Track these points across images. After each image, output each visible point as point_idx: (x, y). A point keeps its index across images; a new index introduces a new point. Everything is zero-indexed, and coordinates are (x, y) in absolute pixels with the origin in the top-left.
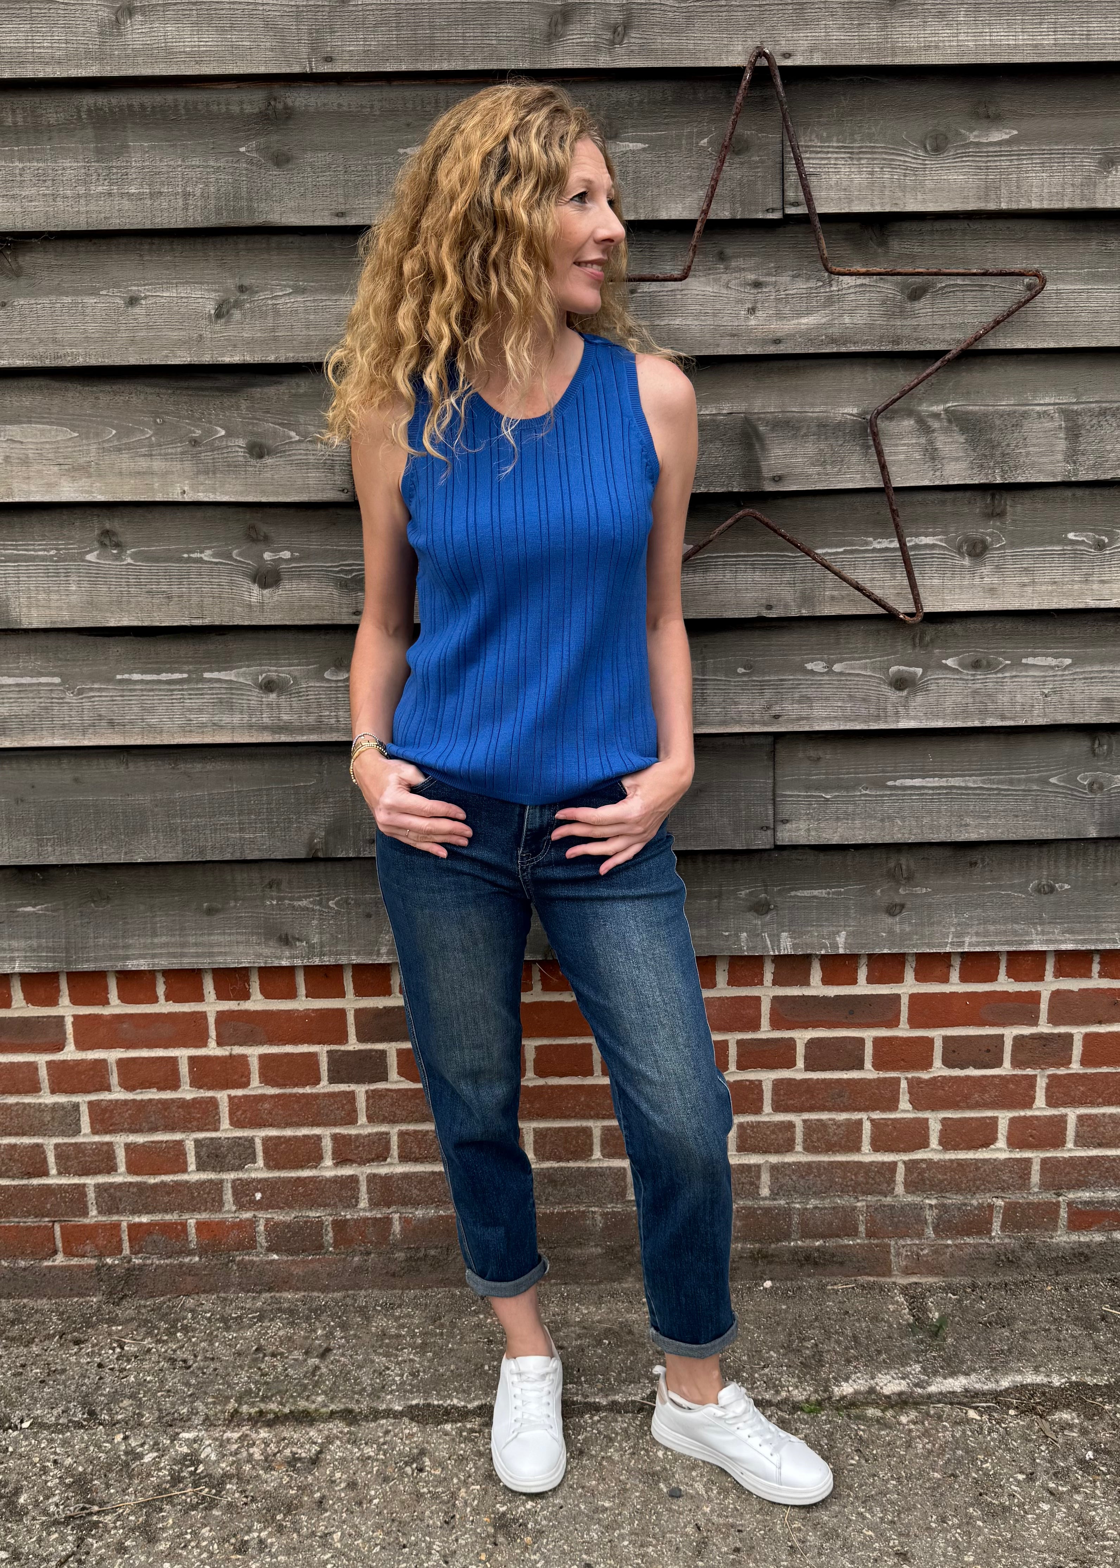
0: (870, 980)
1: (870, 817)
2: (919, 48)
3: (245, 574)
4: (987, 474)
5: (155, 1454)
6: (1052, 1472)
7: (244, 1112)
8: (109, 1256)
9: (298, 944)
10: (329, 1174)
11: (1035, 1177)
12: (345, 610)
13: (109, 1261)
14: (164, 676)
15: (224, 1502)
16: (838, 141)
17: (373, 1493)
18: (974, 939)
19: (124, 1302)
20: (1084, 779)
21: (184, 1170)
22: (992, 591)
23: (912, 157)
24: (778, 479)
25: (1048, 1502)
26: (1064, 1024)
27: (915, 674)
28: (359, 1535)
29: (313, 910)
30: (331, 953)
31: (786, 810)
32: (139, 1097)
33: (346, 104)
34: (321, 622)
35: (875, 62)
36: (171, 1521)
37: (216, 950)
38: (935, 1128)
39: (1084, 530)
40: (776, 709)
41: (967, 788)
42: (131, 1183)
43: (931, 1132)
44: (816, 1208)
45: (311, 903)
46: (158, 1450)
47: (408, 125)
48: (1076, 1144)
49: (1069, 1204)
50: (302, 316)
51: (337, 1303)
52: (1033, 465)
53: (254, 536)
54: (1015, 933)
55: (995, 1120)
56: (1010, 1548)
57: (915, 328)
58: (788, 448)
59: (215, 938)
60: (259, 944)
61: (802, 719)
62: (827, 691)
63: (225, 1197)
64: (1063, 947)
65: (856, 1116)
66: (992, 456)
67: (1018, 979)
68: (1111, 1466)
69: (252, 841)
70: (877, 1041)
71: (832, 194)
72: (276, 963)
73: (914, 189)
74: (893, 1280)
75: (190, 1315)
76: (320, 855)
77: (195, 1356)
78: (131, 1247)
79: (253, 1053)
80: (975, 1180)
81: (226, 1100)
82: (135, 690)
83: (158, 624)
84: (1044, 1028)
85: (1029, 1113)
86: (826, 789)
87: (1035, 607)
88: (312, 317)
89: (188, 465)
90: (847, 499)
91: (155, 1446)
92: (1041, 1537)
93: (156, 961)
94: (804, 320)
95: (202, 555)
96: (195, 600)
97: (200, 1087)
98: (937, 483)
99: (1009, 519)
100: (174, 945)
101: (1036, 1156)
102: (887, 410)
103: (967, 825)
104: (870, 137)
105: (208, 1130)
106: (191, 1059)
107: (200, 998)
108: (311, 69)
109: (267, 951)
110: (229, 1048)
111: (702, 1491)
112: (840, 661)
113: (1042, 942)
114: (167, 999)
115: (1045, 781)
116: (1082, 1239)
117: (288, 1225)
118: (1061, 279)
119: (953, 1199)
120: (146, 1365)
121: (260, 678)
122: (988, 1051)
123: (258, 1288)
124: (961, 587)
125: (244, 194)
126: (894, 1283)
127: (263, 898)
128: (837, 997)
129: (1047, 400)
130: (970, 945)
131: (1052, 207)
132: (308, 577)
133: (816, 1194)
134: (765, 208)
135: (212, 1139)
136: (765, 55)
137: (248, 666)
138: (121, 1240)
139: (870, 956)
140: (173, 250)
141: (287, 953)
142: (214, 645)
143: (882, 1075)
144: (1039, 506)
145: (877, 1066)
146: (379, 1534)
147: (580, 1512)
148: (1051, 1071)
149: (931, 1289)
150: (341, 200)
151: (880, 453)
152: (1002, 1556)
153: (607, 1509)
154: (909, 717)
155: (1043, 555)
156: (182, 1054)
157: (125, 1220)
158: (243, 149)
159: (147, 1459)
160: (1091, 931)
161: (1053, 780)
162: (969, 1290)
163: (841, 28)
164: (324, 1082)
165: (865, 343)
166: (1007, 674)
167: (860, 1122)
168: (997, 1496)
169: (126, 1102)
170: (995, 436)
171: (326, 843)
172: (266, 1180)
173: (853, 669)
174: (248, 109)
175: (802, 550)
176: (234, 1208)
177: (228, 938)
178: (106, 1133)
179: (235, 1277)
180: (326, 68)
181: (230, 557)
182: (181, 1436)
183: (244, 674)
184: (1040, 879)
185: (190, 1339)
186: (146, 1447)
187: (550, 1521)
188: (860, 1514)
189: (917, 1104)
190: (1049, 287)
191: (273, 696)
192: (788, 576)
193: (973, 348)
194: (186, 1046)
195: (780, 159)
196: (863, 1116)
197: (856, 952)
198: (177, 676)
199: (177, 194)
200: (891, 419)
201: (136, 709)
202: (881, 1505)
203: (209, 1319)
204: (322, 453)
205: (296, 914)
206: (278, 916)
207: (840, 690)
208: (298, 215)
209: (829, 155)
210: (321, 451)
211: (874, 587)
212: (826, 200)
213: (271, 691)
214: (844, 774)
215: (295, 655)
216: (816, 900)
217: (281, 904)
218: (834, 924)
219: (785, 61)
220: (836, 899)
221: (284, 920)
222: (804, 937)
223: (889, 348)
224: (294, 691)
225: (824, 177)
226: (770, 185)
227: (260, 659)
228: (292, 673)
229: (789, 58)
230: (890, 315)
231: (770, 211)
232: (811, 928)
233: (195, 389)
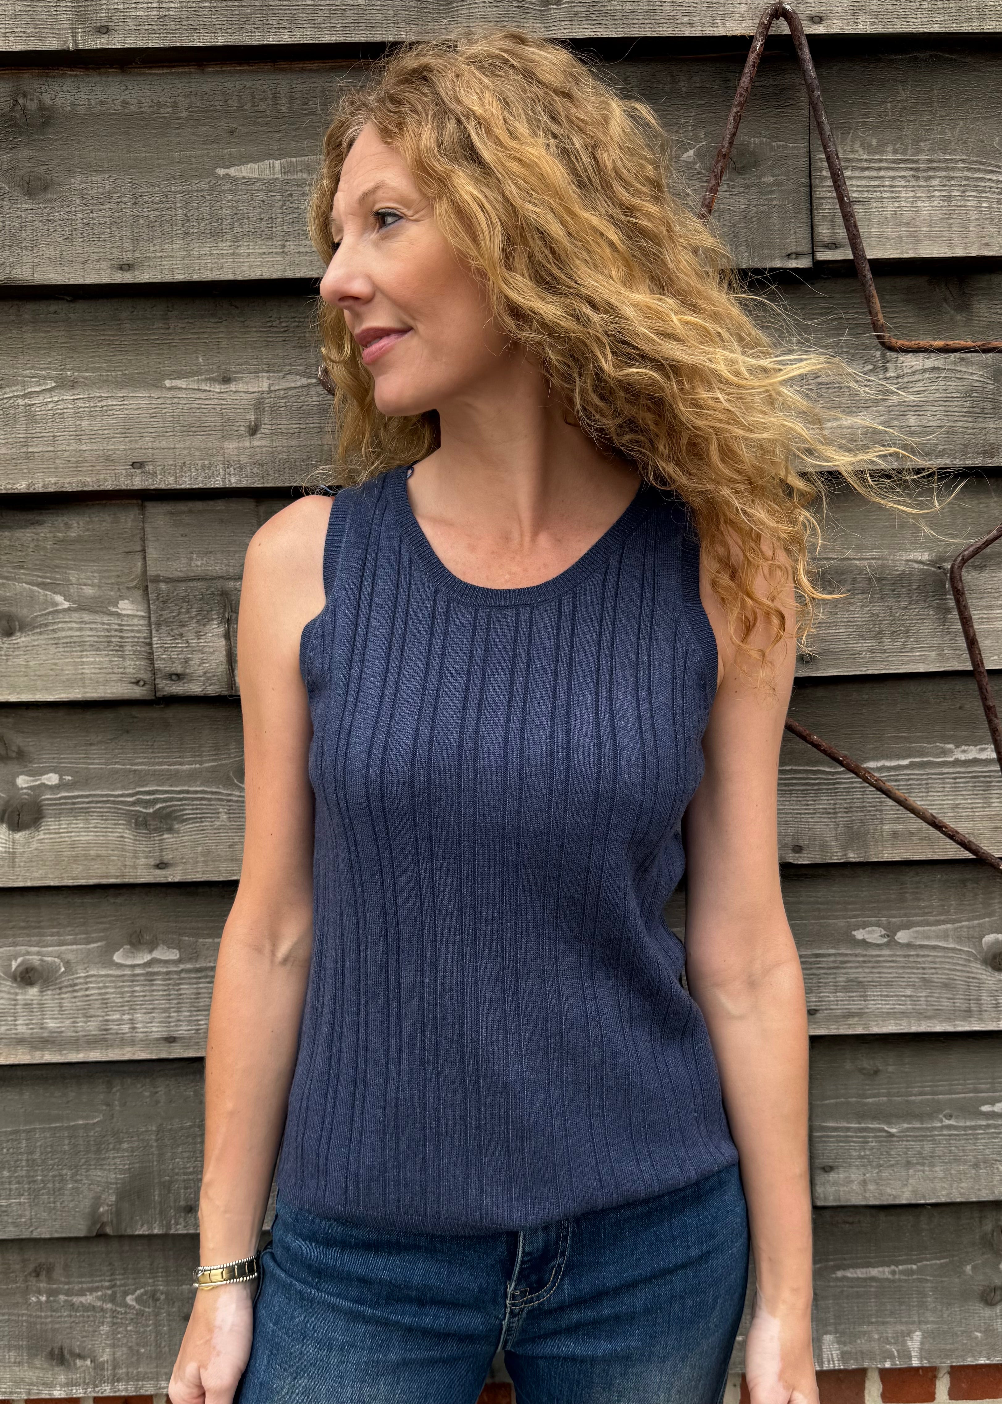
1: (957, 1160)
9: (79, 1363)
12: (143, 861)
16: (895, 152)
24: (809, 658)
29: (102, 1310)
30: (129, 1378)
31: (827, 1151)
33: (134, 101)
45: (99, 1298)
47: (232, 132)
50: (70, 421)
53: (2, 751)
60: (19, 1364)
61: (850, 1015)
62: (889, 973)
69: (5, 1211)
71: (888, 231)
72: (44, 1395)
76: (109, 1231)
86: (889, 1117)
88: (85, 423)
90: (913, 687)
102: (977, 556)
104: (944, 146)
108: (76, 43)
109: (30, 1375)
112: (907, 926)
121: (14, 965)
127: (26, 1292)
132: (86, 811)
134: (784, 253)
136: (785, 16)
139: (955, 1368)
141: (62, 1378)
150: (128, 246)
151: (966, 621)
165: (943, 453)
171: (118, 1213)
173: (928, 938)
175: (842, 764)
180: (100, 43)
191: (33, 992)
192: (824, 802)
195: (805, 180)
197: (936, 1362)
200: (981, 568)
204: (106, 627)
205: (76, 1316)
206: (49, 1320)
207: (909, 971)
208: (59, 269)
209: (882, 173)
210: (104, 624)
211: (958, 818)
212: (882, 240)
213: (31, 983)
214: (915, 1095)
215: (69, 929)
216: (874, 1284)
217: (54, 1301)
218: (904, 1320)
219: (816, 27)
220: (906, 1280)
221: (57, 1326)
222: (859, 1341)
223: (978, 462)
224: (66, 983)
225: (874, 205)
226: (791, 218)
227: (14, 936)
228: (63, 956)
229: (819, 23)
230: (977, 413)
231: (794, 256)
232: (870, 1328)
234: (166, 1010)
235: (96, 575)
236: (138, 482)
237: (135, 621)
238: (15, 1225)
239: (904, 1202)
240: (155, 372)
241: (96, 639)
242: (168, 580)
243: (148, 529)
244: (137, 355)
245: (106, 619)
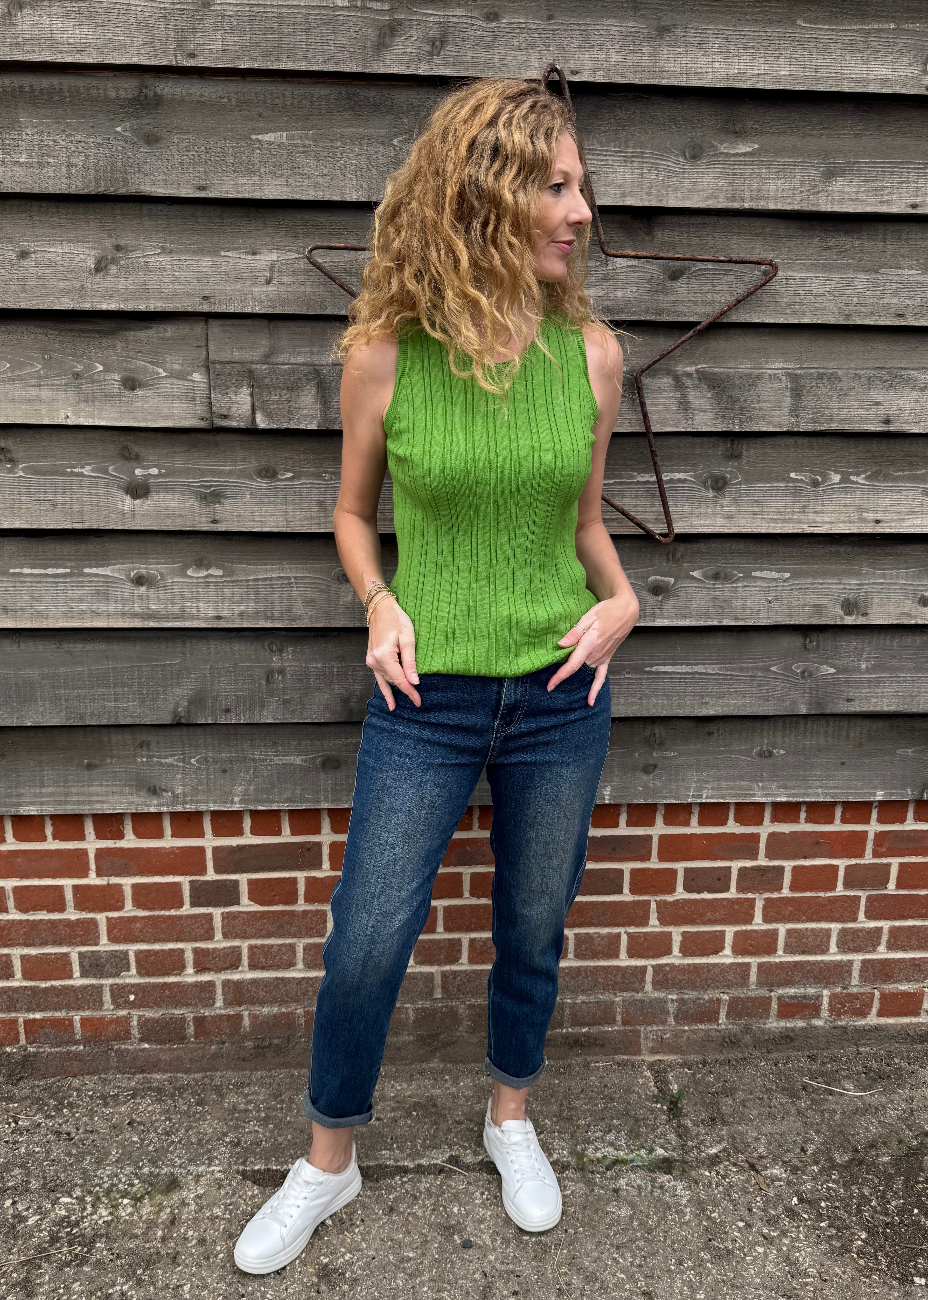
0: (629, 824)
1: (631, 695)
2: (682, 73)
3: (119, 487)
4: (728, 424)
5: (38, 1217)
6: (765, 1219)
7: (120, 930)
8: (8, 1045)
9: (164, 794)
10: (191, 980)
11: (753, 977)
12: (204, 518)
13: (8, 1049)
14: (50, 571)
15: (94, 1259)
16: (615, 146)
17: (219, 1248)
18: (710, 793)
19: (21, 1083)
20: (798, 668)
21: (70, 977)
22: (730, 518)
23: (675, 162)
25: (763, 1246)
26: (778, 859)
27: (669, 582)
28: (206, 1286)
29: (177, 766)
30: (192, 802)
32: (32, 918)
33: (207, 95)
34: (184, 529)
35: (646, 82)
36: (47, 1278)
37: (94, 799)
38: (677, 940)
39: (803, 471)
41: (707, 674)
42: (26, 987)
43: (674, 943)
44: (583, 1002)
45: (175, 760)
46: (41, 1214)
47: (260, 115)
48: (785, 952)
49: (779, 998)
50: (168, 271)
51: (197, 1082)
52: (764, 417)
53: (128, 455)
54: (742, 788)
55: (723, 933)
56: (733, 1285)
57: (674, 303)
59: (94, 789)
60: (131, 794)
63: (104, 999)
64: (779, 799)
65: (616, 930)
66: (733, 409)
67: (742, 824)
68: (811, 1213)
69: (125, 709)
70: (633, 872)
71: (609, 189)
72: (146, 810)
73: (676, 188)
74: (642, 1057)
75: (75, 1094)
76: (183, 721)
77: (78, 1129)
78: (27, 1038)
79: (127, 882)
80: (706, 980)
81: (104, 920)
82: (25, 582)
83: (44, 527)
84: (762, 861)
85: (749, 928)
87: (763, 531)
88: (177, 274)
89: (71, 394)
91: (39, 1210)
92: (757, 1276)
93: (44, 807)
95: (83, 470)
96: (76, 507)
97: (83, 910)
98: (689, 430)
99: (744, 460)
100: (59, 794)
101: (754, 961)
102: (650, 369)
103: (706, 703)
104: (641, 144)
105: (89, 945)
106: (75, 887)
107: (82, 838)
108: (177, 62)
109: (137, 800)
110: (106, 878)
111: (488, 1242)
113: (763, 796)
114: (55, 838)
115: (767, 670)
116: (788, 1025)
117: (157, 1021)
118: (789, 267)
119: (690, 995)
120: (36, 1138)
121: (132, 574)
122: (719, 879)
123: (133, 1071)
124: (706, 514)
125: (119, 167)
126: (643, 1061)
127: (135, 756)
128: (604, 837)
129: (777, 366)
130: (707, 797)
131: (784, 208)
132: (173, 490)
133: (583, 992)
135: (93, 952)
136: (557, 70)
137: (122, 564)
138: (18, 1032)
139: (629, 805)
140: (58, 212)
141: (155, 802)
142: (93, 546)
143: (637, 898)
144: (768, 450)
145: (633, 891)
146: (222, 1285)
147: (389, 1263)
148: (767, 895)
149: (671, 1065)
150: (202, 176)
151: (643, 404)
152: (727, 1294)
153: (411, 1259)
154: (663, 617)
155: (771, 490)
156: (68, 883)
157: (22, 1017)
158: (118, 129)
159: (31, 1221)
160: (800, 787)
161: (773, 669)
162: (701, 1066)
163: (620, 52)
164: (187, 905)
165: (634, 313)
166: (740, 585)
167: (619, 935)
168: (723, 1241)
169: (21, 922)
170: (735, 393)
171: (189, 712)
172: (138, 985)
174: (123, 95)
176: (112, 1007)
177: (104, 789)
178: (5, 947)
179: (113, 1062)
180: (190, 63)
181: (106, 472)
182: (61, 1200)
183: (118, 570)
184: (761, 746)
185: (74, 1114)
186: (31, 1211)
187: (364, 1270)
188: (614, 1259)
189: (663, 921)
190: (780, 273)
191: (143, 589)
193: (719, 321)
194: (70, 876)
196: (621, 930)
197: (618, 802)
198: (61, 571)
199: (62, 164)
200: (653, 376)
201: (26, 598)
202: (632, 1251)
203: (91, 1097)
205: (163, 770)
206: (148, 771)
209: (608, 158)
210: (185, 386)
211: (637, 512)
212: (606, 195)
213: (142, 584)
215: (163, 556)
217: (151, 761)
219: (573, 77)
221: (152, 774)
223: (653, 318)
224: (161, 585)
225: (603, 175)
227: (132, 558)
228: (160, 570)
229: (575, 74)
230: (654, 292)
233: (78, 331)
234: (216, 602)
235: (180, 358)
236: (206, 308)
237: (202, 385)
238: (131, 717)
240: (215, 246)
241: (180, 394)
242: (220, 363)
243: (210, 334)
244: (206, 237)
245: (186, 383)
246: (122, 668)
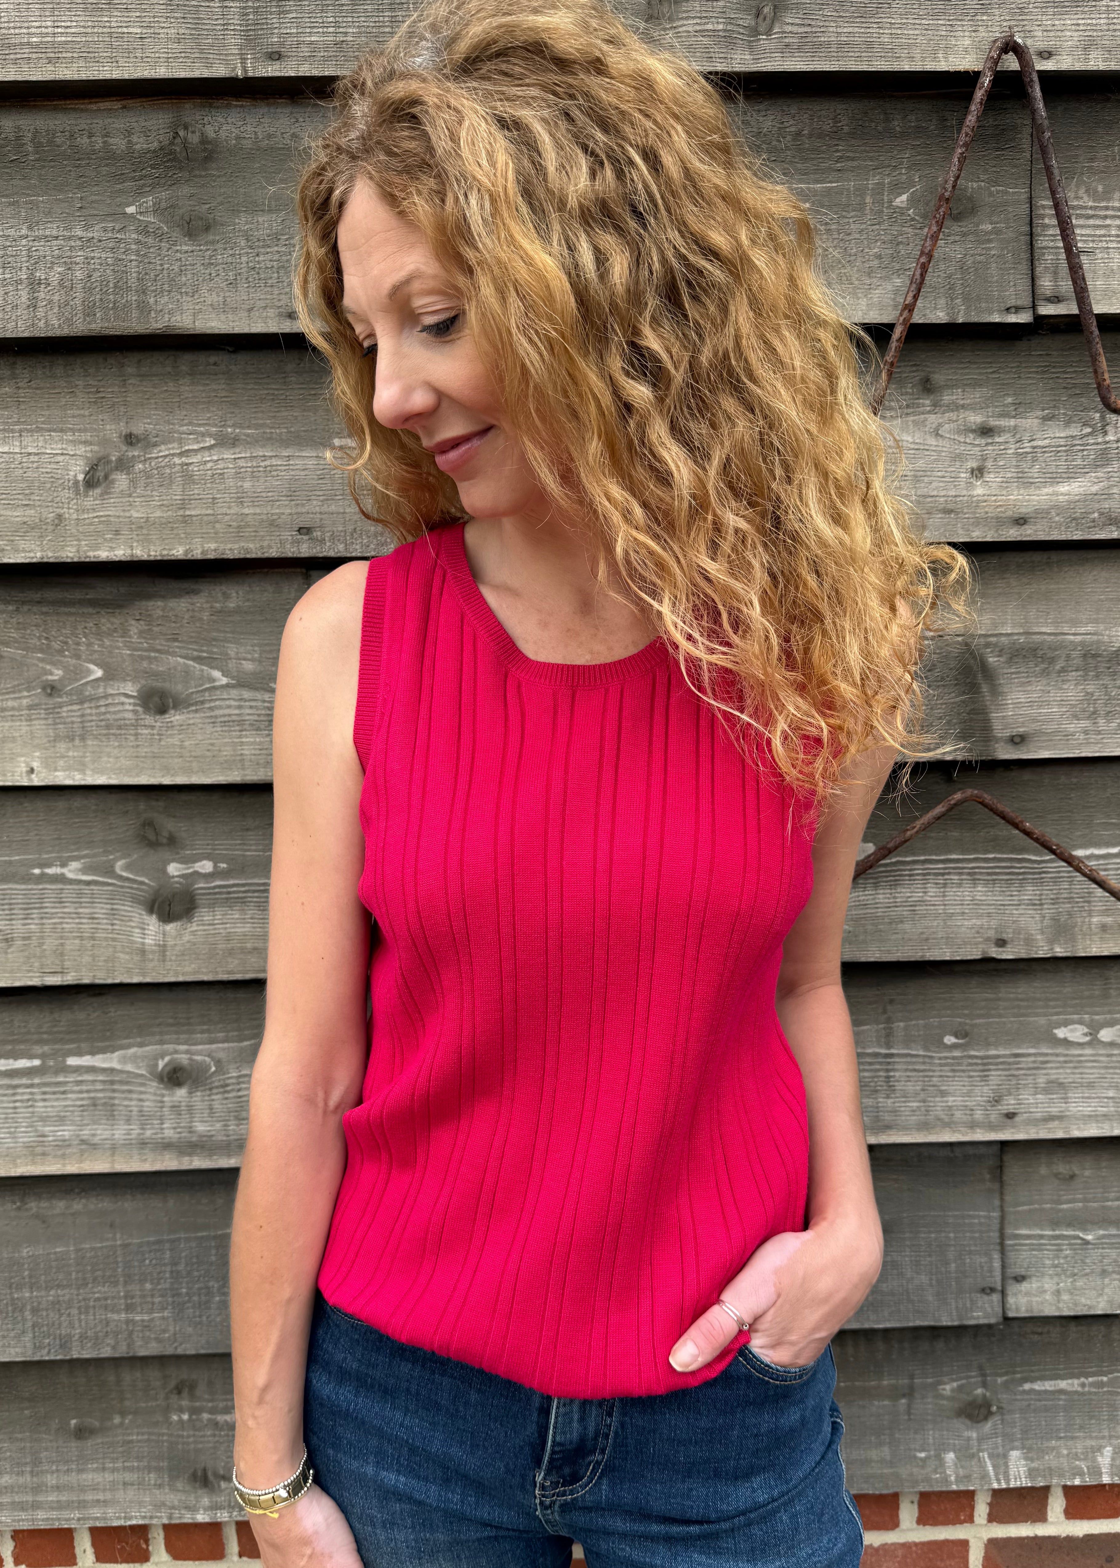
3: (135, 900)
9: (224, 1484)
14: (2, 1065)
24: (1018, 740)
31: (1021, 1259)
33: (305, 135)
37: (89, 1497)
40: (1009, 1104)
50: (230, 482)
53: (152, 837)
58: (1037, 689)
59: (89, 1477)
60: (160, 1486)
61: (1051, 1118)
62: (1092, 1074)
69: (147, 1326)
71: (1114, 283)
72: (187, 1518)
86: (1086, 1224)
88: (247, 485)
89: (38, 725)
94: (1063, 488)
95: (65, 871)
96: (50, 944)
100: (23, 1489)
108: (245, 70)
109: (172, 1498)
112: (1112, 1024)
114: (18, 1563)
121: (161, 1064)
125: (133, 281)
127: (167, 1410)
128: (1089, 1539)
132: (242, 902)
134: (1003, 306)
136: (1016, 50)
137: (141, 1045)
140: (14, 377)
141: (206, 1501)
142: (83, 1016)
158: (131, 210)
174: (140, 143)
175: (1053, 852)
177: (109, 1477)
180: (271, 71)
181: (111, 872)
183: (134, 1059)
191: (181, 1093)
192: (1032, 892)
195: (1026, 228)
198: (23, 1063)
199: (19, 282)
204: (266, 704)
205: (220, 1436)
206: (191, 1439)
207: (1111, 1071)
208: (223, 317)
209: (1108, 222)
210: (264, 701)
212: (1109, 293)
213: (179, 1084)
214: (1112, 1200)
215: (220, 1026)
216: (1063, 1397)
217: (197, 1420)
218: (1094, 1434)
219: (1045, 62)
220: (1096, 1393)
221: (200, 1446)
222: (1047, 1457)
224: (216, 1084)
225: (1100, 256)
226: (1010, 269)
227: (161, 1033)
228: (214, 1054)
229: (1048, 58)
231: (1013, 310)
232: (1058, 1443)
233: (53, 603)
235: (256, 648)
236: (305, 549)
238: (158, 1340)
239: (1099, 1312)
240: (323, 430)
241: (256, 718)
244: (304, 410)
245: (266, 696)
246: (140, 1245)
